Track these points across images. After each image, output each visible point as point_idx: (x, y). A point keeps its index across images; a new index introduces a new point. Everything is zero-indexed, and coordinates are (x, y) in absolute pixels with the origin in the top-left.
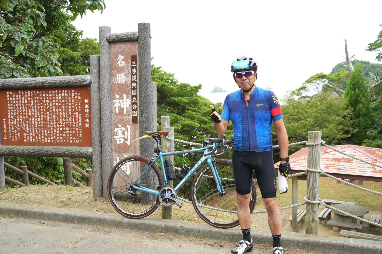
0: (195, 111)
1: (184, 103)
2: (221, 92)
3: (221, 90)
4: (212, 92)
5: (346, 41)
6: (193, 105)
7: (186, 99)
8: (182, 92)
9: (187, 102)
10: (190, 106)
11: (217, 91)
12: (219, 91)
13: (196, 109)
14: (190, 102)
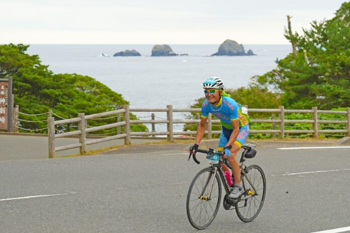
0: (69, 104)
1: (56, 95)
2: (238, 54)
3: (240, 51)
4: (216, 54)
5: (289, 18)
6: (66, 98)
7: (58, 91)
8: (55, 84)
9: (59, 95)
10: (63, 98)
11: (230, 54)
12: (235, 52)
13: (70, 101)
14: (64, 95)
